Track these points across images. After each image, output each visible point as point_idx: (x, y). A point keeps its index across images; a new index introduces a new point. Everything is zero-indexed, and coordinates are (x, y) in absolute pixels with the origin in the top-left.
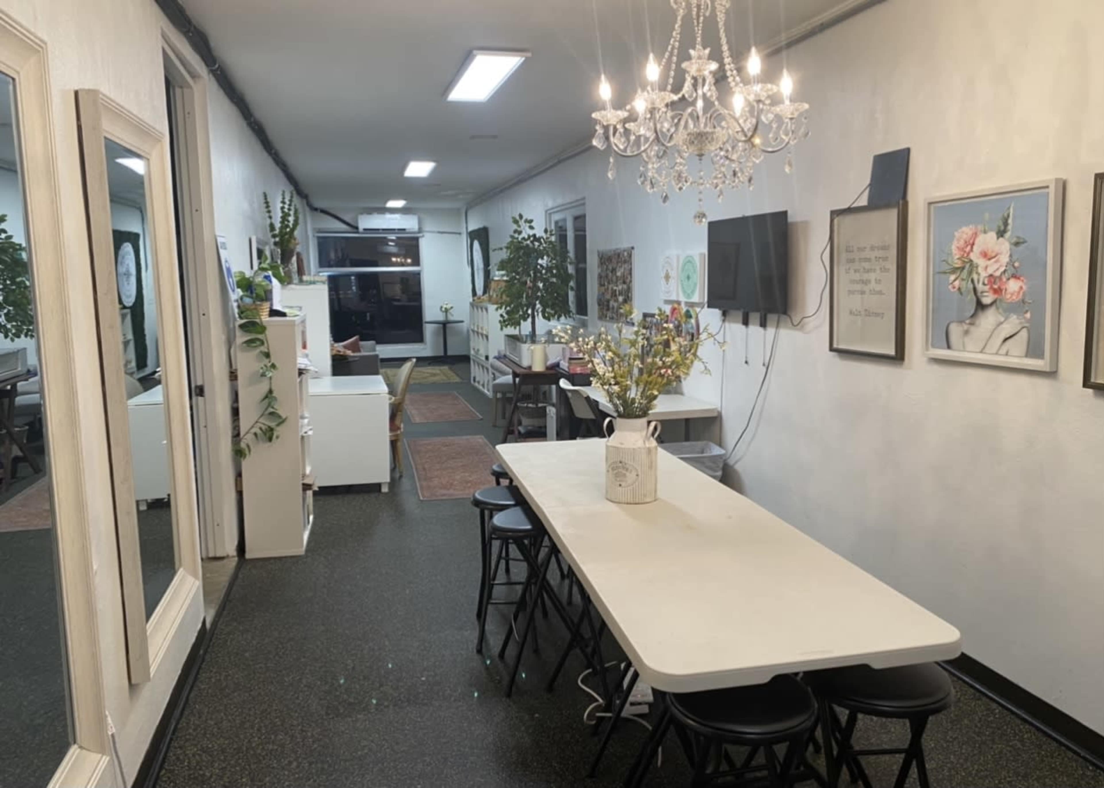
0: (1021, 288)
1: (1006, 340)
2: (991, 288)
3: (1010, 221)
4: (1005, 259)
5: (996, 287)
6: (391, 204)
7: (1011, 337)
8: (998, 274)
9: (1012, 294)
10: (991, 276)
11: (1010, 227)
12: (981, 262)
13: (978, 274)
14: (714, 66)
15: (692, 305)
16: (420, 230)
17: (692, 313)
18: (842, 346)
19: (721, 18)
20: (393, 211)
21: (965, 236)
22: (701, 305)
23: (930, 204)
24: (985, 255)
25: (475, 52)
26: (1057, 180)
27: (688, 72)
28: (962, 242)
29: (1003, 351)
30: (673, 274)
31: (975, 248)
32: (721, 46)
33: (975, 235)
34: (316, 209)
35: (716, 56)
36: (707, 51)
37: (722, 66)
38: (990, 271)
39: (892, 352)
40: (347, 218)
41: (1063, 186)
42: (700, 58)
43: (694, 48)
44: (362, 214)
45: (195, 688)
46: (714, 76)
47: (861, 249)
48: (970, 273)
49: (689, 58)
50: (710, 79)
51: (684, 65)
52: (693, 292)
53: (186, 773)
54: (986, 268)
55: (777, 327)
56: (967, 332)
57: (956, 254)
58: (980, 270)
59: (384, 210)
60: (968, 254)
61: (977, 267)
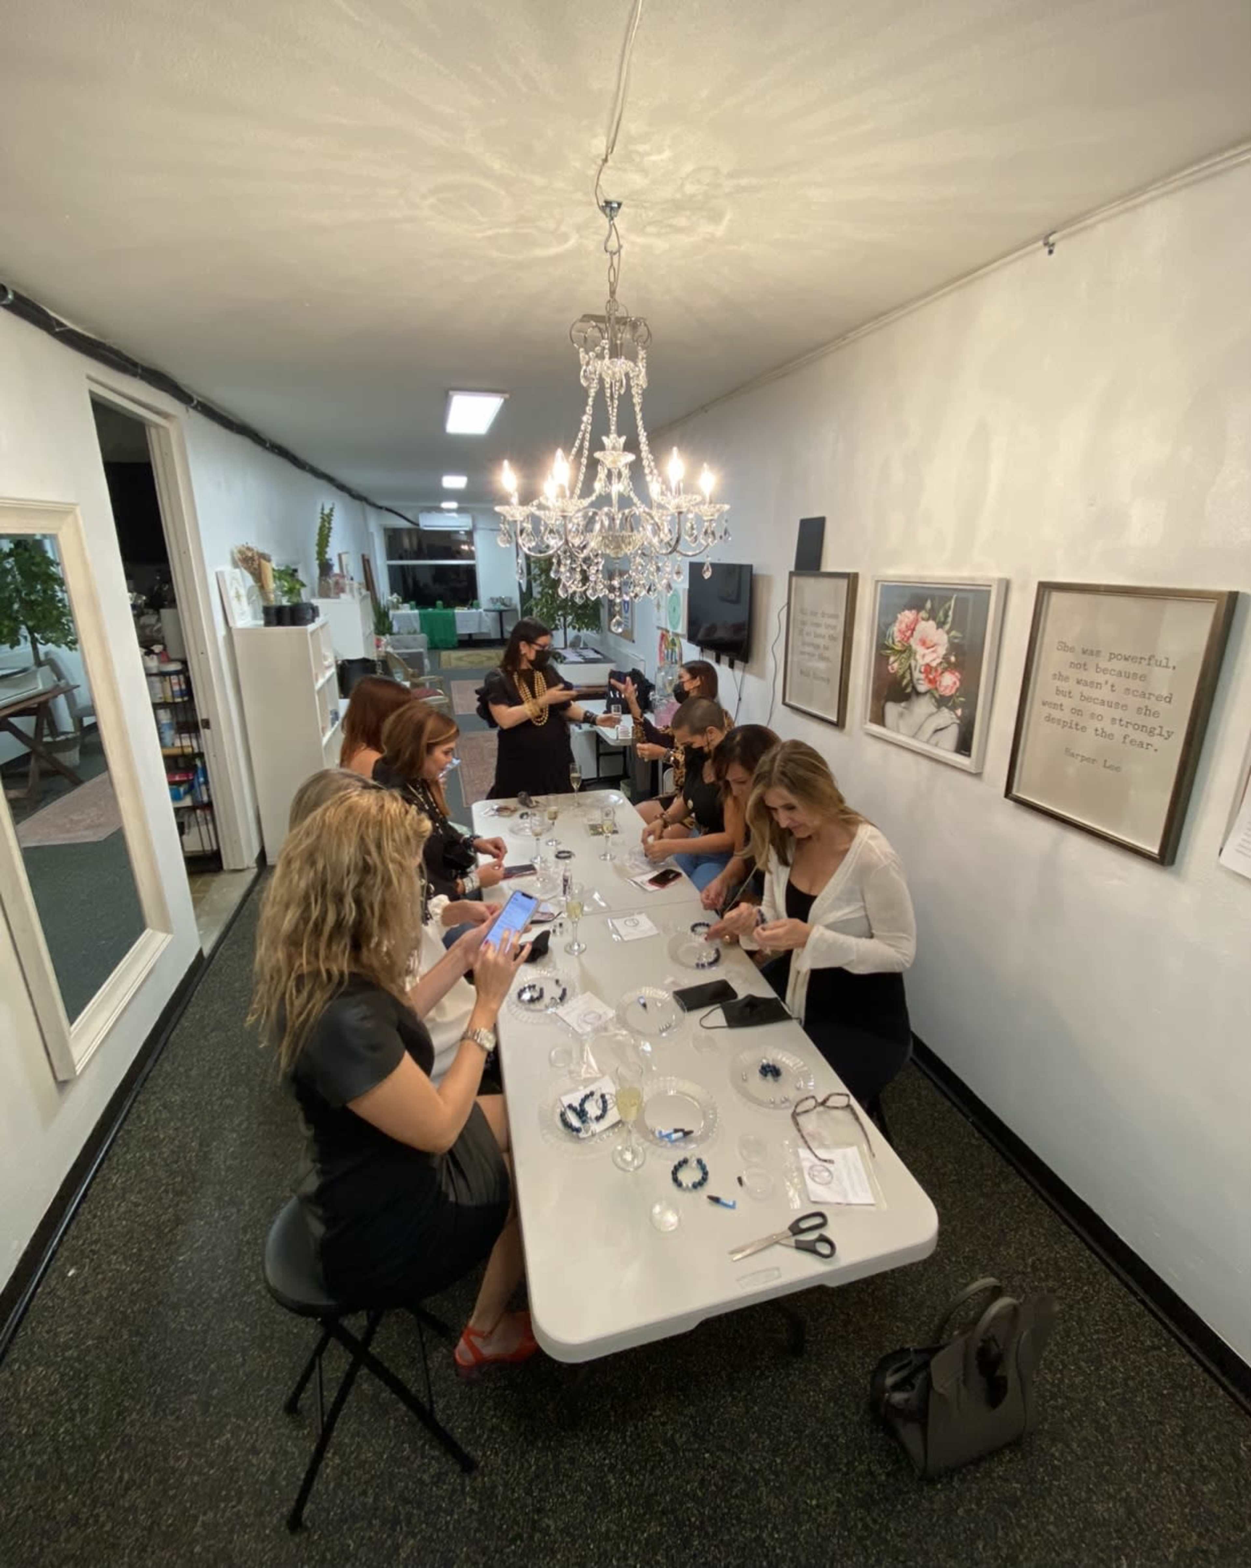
0: (955, 683)
1: (936, 731)
2: (927, 677)
3: (951, 613)
4: (942, 651)
5: (931, 676)
6: (445, 505)
7: (941, 729)
8: (934, 664)
9: (946, 687)
10: (928, 665)
11: (950, 619)
12: (920, 650)
13: (916, 660)
14: (630, 457)
15: (677, 635)
16: (474, 526)
17: (677, 641)
18: (793, 703)
19: (637, 400)
20: (449, 511)
21: (906, 620)
22: (683, 636)
23: (877, 582)
24: (923, 643)
25: (451, 393)
26: (1000, 580)
27: (603, 464)
28: (903, 626)
29: (933, 741)
30: (663, 603)
31: (915, 633)
32: (638, 435)
33: (916, 622)
34: (381, 508)
35: (632, 446)
36: (623, 440)
37: (639, 459)
38: (927, 660)
39: (834, 718)
40: (409, 516)
41: (1006, 586)
42: (614, 448)
43: (608, 436)
44: (422, 511)
45: (178, 1026)
46: (630, 469)
47: (814, 614)
48: (909, 658)
49: (602, 448)
50: (626, 472)
51: (598, 455)
52: (678, 623)
53: (142, 1134)
54: (924, 656)
55: (744, 671)
56: (901, 715)
57: (898, 637)
58: (918, 657)
59: (440, 510)
60: (908, 638)
61: (915, 653)
